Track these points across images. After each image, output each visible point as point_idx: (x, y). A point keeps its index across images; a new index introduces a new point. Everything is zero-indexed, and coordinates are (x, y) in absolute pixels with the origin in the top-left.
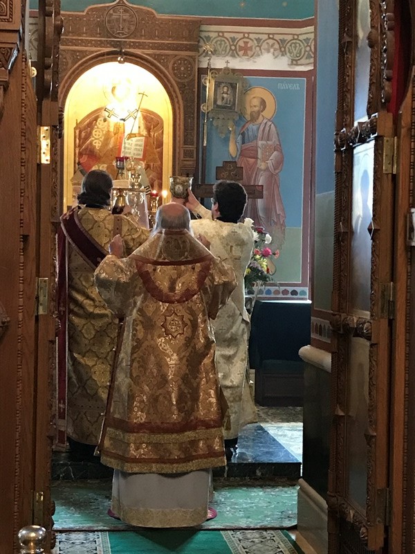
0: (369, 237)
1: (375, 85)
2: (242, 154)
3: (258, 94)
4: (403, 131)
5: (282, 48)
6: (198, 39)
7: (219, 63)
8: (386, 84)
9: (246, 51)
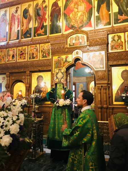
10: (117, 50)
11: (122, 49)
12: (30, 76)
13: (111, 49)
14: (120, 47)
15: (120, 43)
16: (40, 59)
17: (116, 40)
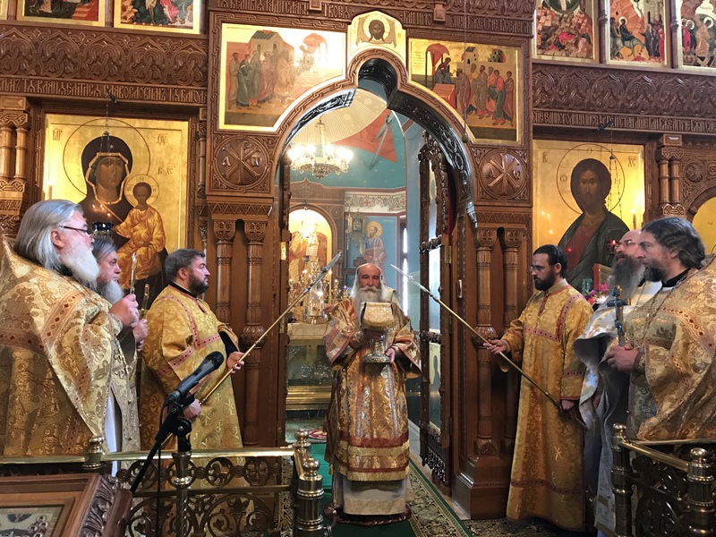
0: (439, 294)
1: (440, 222)
2: (366, 253)
3: (373, 224)
4: (454, 243)
5: (385, 202)
6: (344, 198)
7: (354, 210)
8: (445, 222)
9: (367, 204)
10: (567, 56)
11: (588, 57)
12: (29, 129)
13: (539, 47)
14: (580, 44)
15: (580, 25)
16: (118, 24)
17: (564, 7)
